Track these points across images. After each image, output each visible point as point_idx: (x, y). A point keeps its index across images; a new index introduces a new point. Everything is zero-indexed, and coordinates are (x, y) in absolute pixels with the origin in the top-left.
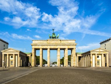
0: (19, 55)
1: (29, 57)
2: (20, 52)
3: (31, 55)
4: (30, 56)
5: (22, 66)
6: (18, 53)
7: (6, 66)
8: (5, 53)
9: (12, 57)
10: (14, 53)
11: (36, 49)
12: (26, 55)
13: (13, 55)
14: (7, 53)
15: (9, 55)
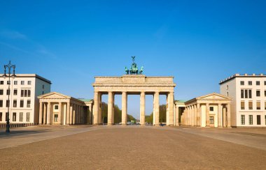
0: (68, 104)
1: (88, 107)
2: (72, 99)
3: (93, 104)
4: (90, 105)
5: (75, 124)
6: (68, 101)
7: (46, 123)
8: (45, 101)
9: (57, 108)
10: (60, 101)
11: (101, 93)
12: (83, 103)
13: (58, 103)
14: (49, 101)
15: (52, 103)
